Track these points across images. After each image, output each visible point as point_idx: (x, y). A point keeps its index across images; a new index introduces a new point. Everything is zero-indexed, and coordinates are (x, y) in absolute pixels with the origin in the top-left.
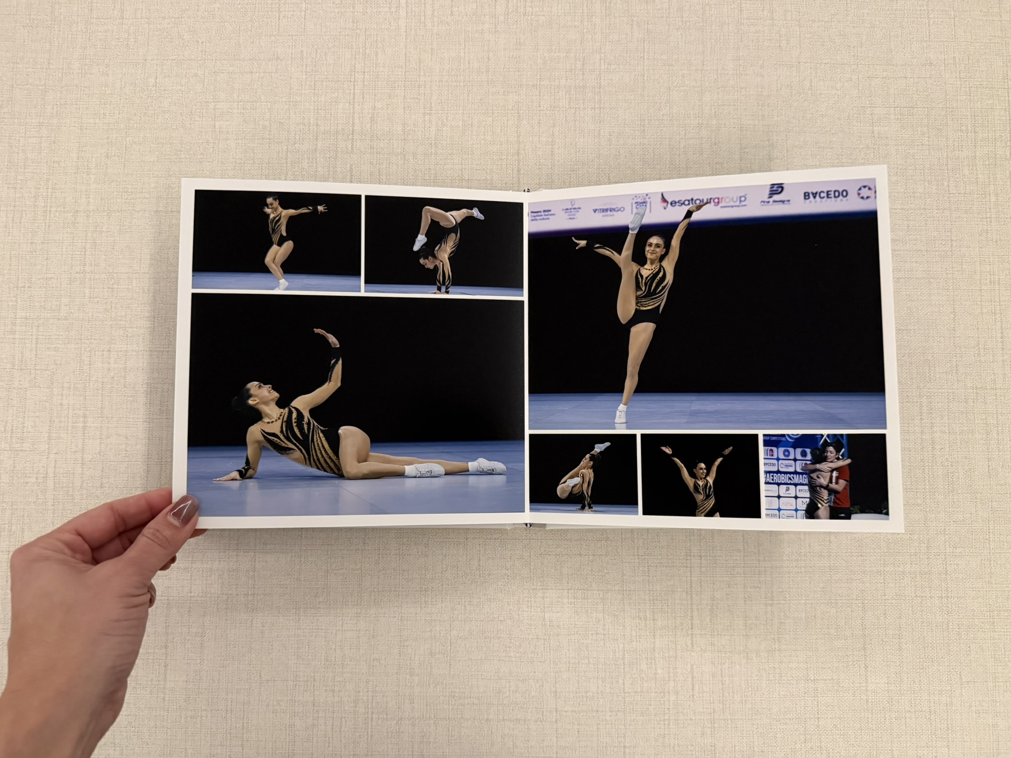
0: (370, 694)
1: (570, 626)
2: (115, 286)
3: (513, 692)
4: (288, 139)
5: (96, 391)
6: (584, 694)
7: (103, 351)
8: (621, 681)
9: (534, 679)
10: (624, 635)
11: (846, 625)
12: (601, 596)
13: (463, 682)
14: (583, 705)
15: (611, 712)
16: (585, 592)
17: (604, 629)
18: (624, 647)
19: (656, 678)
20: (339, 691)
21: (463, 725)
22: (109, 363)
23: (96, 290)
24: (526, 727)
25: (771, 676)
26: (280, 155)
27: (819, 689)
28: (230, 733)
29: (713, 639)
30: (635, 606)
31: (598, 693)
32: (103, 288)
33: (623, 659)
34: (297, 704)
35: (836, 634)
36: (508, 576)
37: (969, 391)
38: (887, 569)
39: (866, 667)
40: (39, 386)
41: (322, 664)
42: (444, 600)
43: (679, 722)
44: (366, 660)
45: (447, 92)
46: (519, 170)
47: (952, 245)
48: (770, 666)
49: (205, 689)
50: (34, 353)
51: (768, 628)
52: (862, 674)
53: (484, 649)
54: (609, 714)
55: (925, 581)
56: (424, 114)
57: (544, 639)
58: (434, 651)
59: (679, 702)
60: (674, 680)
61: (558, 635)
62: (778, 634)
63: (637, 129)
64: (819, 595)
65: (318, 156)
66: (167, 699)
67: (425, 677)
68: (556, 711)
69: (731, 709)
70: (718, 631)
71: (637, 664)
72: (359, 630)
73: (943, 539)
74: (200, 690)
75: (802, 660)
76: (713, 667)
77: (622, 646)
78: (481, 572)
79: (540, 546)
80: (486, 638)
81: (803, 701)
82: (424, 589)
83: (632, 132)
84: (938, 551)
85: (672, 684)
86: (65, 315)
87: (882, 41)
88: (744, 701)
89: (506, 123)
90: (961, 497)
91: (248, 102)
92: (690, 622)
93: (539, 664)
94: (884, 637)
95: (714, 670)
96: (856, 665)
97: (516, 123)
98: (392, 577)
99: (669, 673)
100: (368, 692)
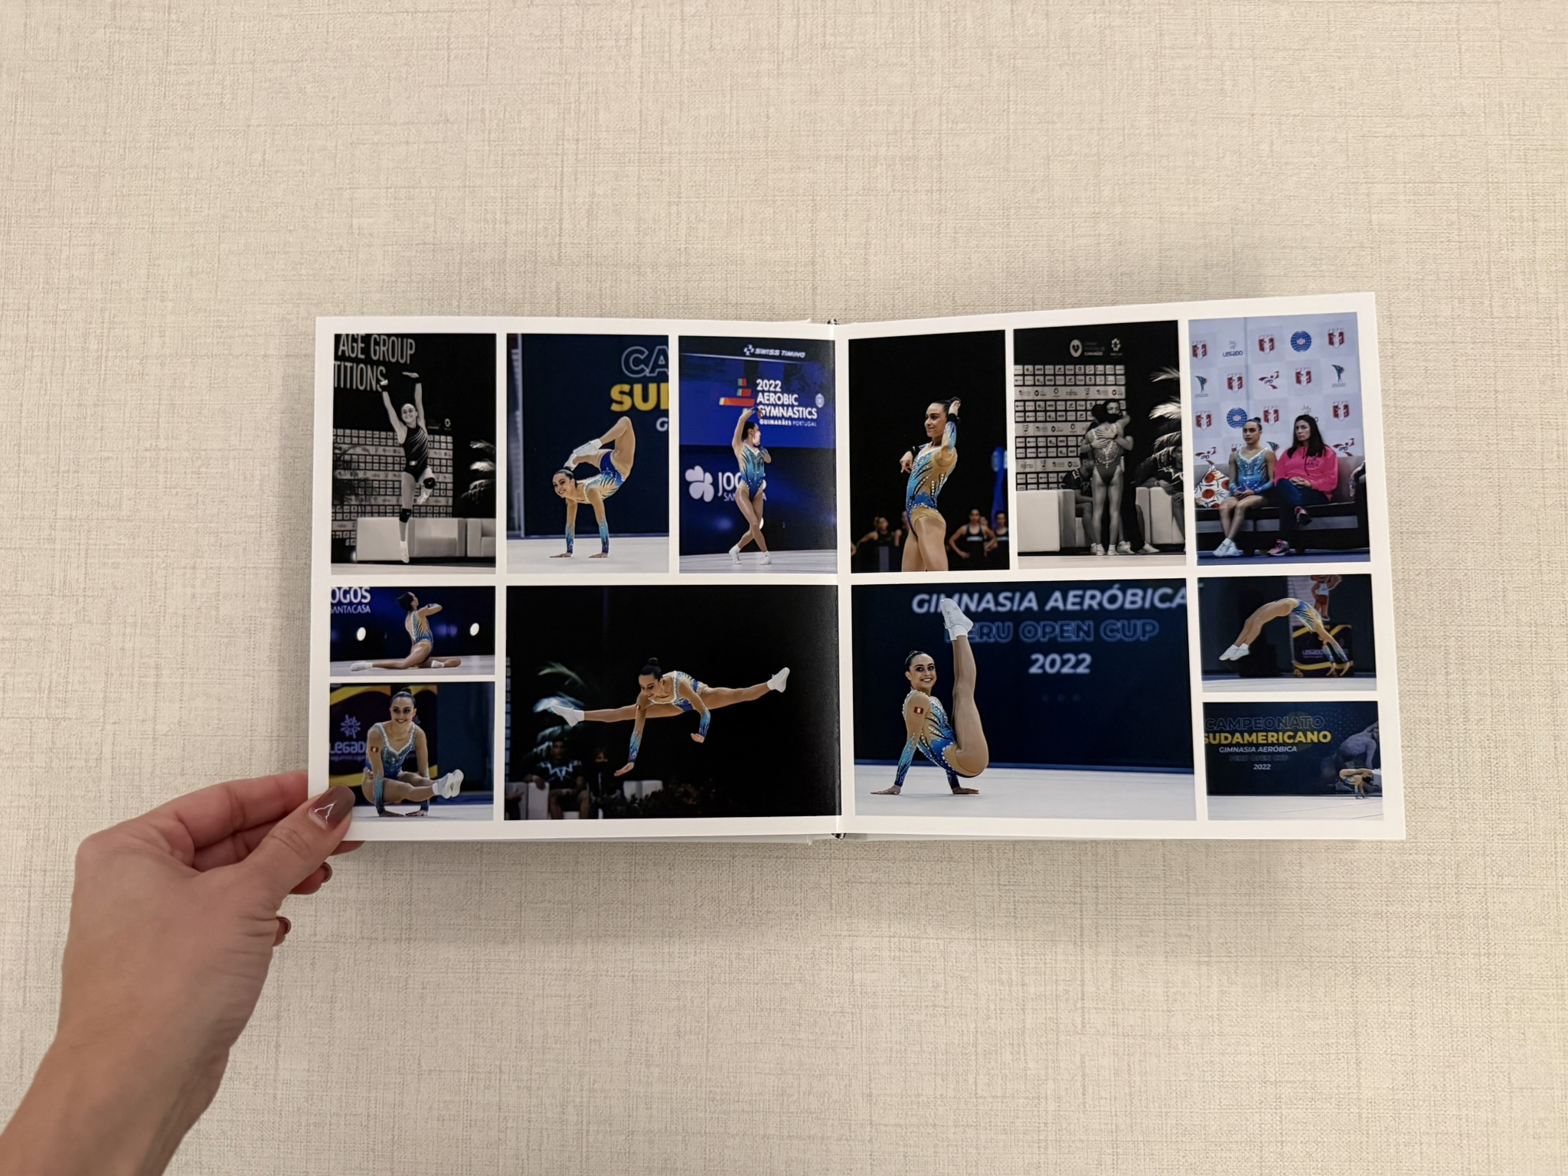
0: (585, 1093)
1: (893, 993)
2: (203, 470)
3: (804, 1094)
4: (462, 244)
5: (174, 629)
6: (913, 1099)
7: (185, 568)
8: (971, 1080)
9: (836, 1075)
10: (976, 1009)
11: (1325, 996)
12: (941, 947)
13: (728, 1077)
14: (912, 1115)
15: (956, 1126)
16: (917, 940)
17: (945, 999)
18: (976, 1027)
19: (1026, 1074)
20: (538, 1089)
21: (728, 1144)
22: (193, 586)
23: (174, 475)
24: (825, 1148)
25: (1206, 1074)
26: (450, 268)
27: (1283, 1096)
28: (373, 1150)
29: (1115, 1016)
30: (995, 963)
31: (935, 1098)
32: (185, 473)
33: (975, 1045)
34: (474, 1108)
35: (1310, 1010)
36: (797, 915)
37: (1523, 629)
38: (1391, 909)
39: (1358, 1063)
40: (90, 622)
41: (513, 1045)
42: (698, 951)
43: (1063, 1145)
44: (580, 1042)
45: (703, 168)
46: (814, 289)
47: (1496, 400)
48: (1206, 1060)
49: (337, 1082)
50: (83, 572)
51: (1203, 999)
52: (1352, 1073)
53: (760, 1027)
54: (953, 1130)
55: (1452, 929)
56: (670, 204)
57: (852, 1013)
58: (682, 1029)
59: (1061, 1113)
60: (1054, 1079)
61: (874, 1007)
62: (1218, 1010)
63: (997, 221)
64: (1283, 949)
65: (508, 270)
66: (279, 1097)
67: (670, 1068)
68: (871, 1124)
69: (1144, 1126)
70: (1123, 1004)
71: (996, 1054)
72: (569, 996)
73: (1482, 863)
74: (329, 1084)
75: (1256, 1052)
76: (1116, 1059)
77: (974, 1026)
78: (756, 909)
79: (846, 869)
80: (762, 1010)
81: (1257, 1115)
82: (667, 934)
83: (990, 227)
84: (1474, 882)
85: (1051, 1085)
86: (129, 514)
87: (1385, 78)
88: (1164, 1114)
89: (794, 216)
90: (1511, 797)
91: (401, 187)
92: (1080, 989)
93: (845, 1051)
94: (1387, 1015)
95: (1116, 1064)
96: (1342, 1060)
97: (810, 215)
98: (619, 914)
99: (1047, 1068)
100: (582, 1090)
